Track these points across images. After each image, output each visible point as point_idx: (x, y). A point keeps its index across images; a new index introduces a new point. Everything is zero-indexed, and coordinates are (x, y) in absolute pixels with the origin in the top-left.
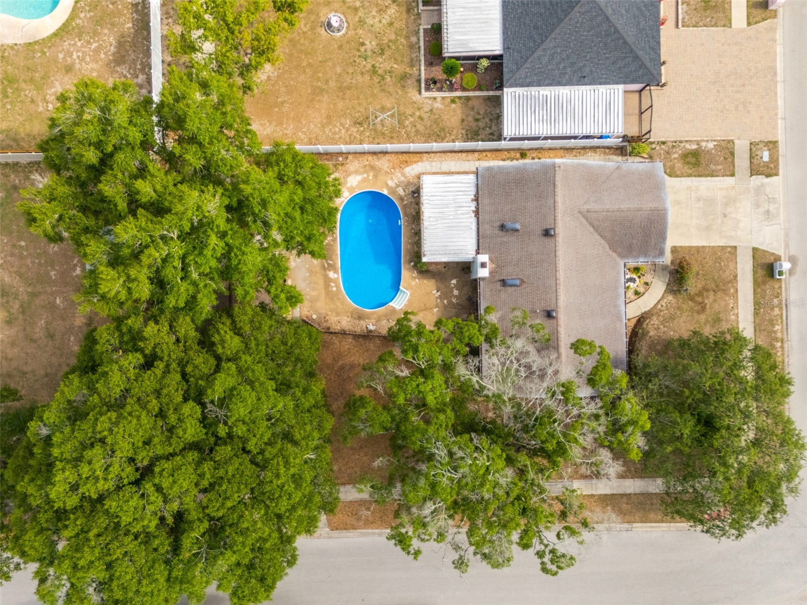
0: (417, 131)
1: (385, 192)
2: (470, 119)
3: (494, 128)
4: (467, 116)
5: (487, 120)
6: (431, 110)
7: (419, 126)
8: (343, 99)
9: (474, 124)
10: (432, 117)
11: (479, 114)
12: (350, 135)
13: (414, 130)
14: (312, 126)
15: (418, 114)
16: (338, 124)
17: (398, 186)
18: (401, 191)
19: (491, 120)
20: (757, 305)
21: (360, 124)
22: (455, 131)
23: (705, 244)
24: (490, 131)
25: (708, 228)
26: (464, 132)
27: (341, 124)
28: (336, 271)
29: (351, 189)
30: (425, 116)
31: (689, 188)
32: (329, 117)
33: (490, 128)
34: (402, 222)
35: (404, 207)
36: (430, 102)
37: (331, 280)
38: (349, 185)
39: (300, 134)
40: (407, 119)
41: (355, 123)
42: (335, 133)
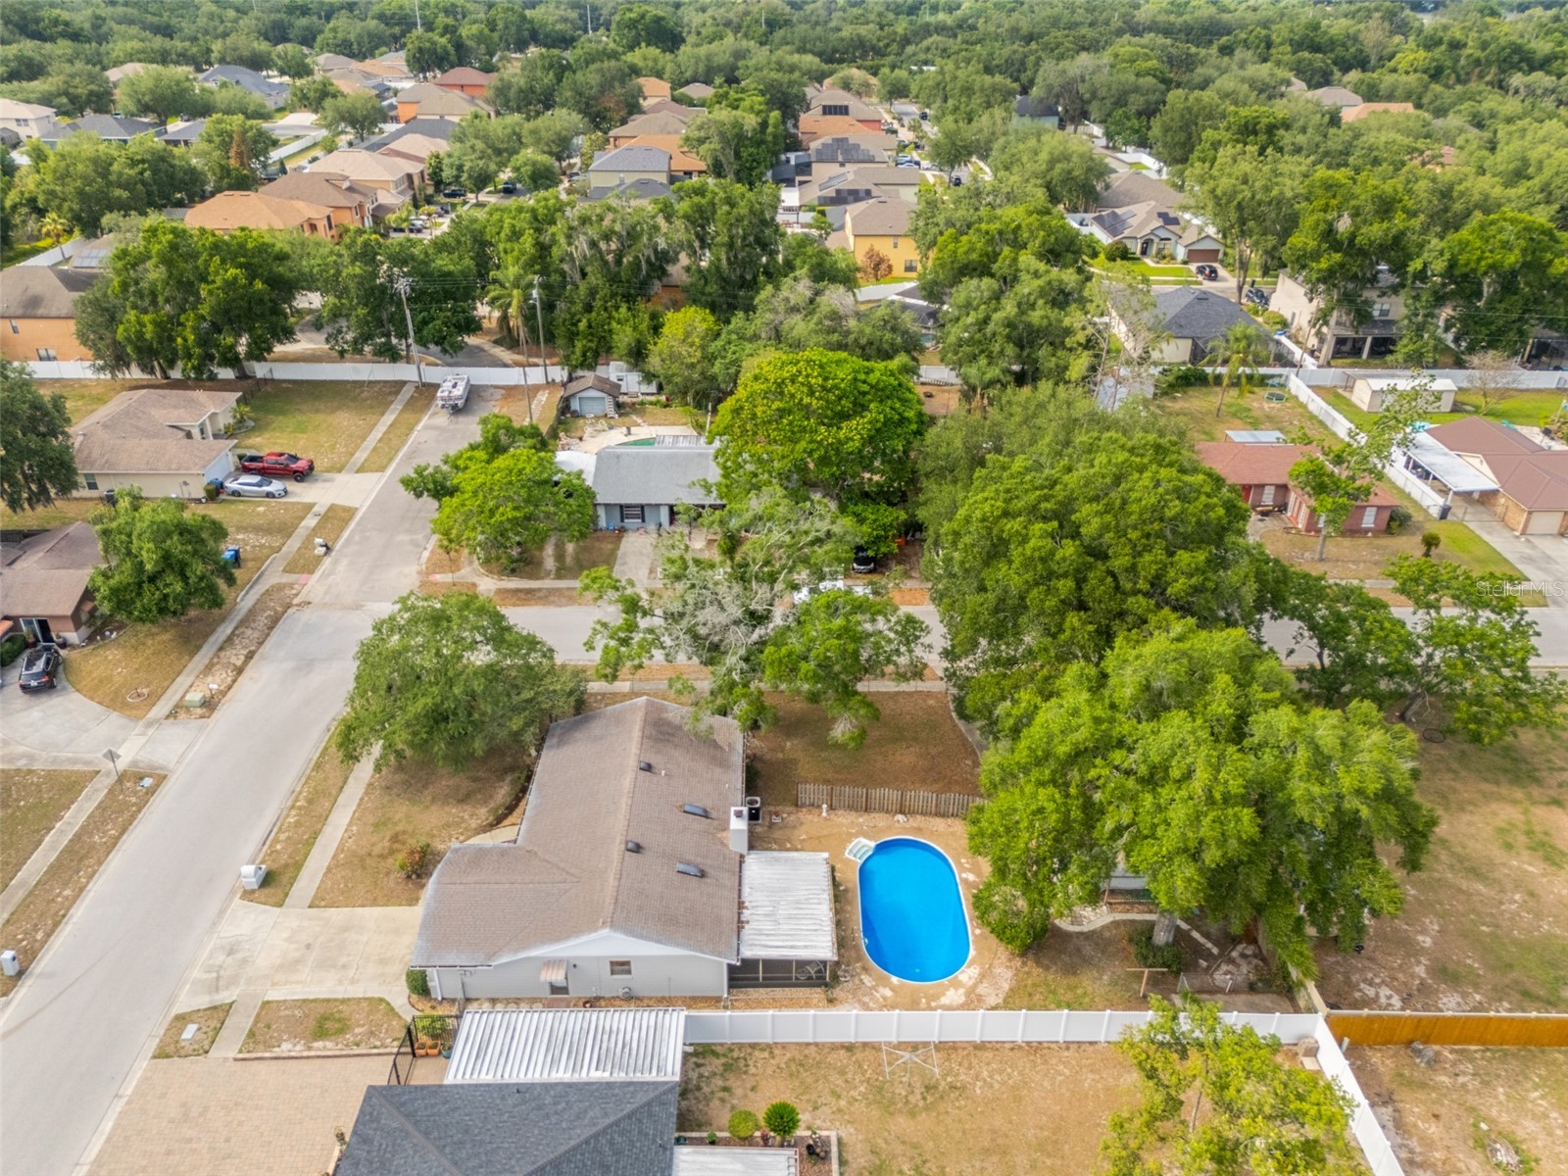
0: (842, 1073)
1: (895, 980)
2: (739, 1092)
3: (694, 1075)
4: (746, 1096)
5: (706, 1089)
6: (816, 1108)
7: (840, 1082)
8: (994, 1132)
9: (732, 1082)
10: (814, 1097)
11: (723, 1100)
12: (970, 1068)
13: (849, 1076)
14: (1046, 1084)
15: (842, 1103)
16: (997, 1086)
17: (874, 988)
18: (867, 980)
19: (699, 1088)
20: (310, 843)
21: (953, 1087)
22: (769, 1071)
23: (359, 910)
24: (702, 1070)
25: (345, 929)
26: (752, 1070)
27: (991, 1086)
28: (965, 881)
29: (957, 984)
30: (828, 1098)
31: (353, 982)
32: (1018, 1099)
33: (701, 1076)
34: (863, 942)
35: (859, 958)
36: (818, 1122)
37: (970, 870)
38: (961, 991)
39: (1067, 1072)
40: (864, 1095)
41: (964, 1088)
42: (1001, 1072)
